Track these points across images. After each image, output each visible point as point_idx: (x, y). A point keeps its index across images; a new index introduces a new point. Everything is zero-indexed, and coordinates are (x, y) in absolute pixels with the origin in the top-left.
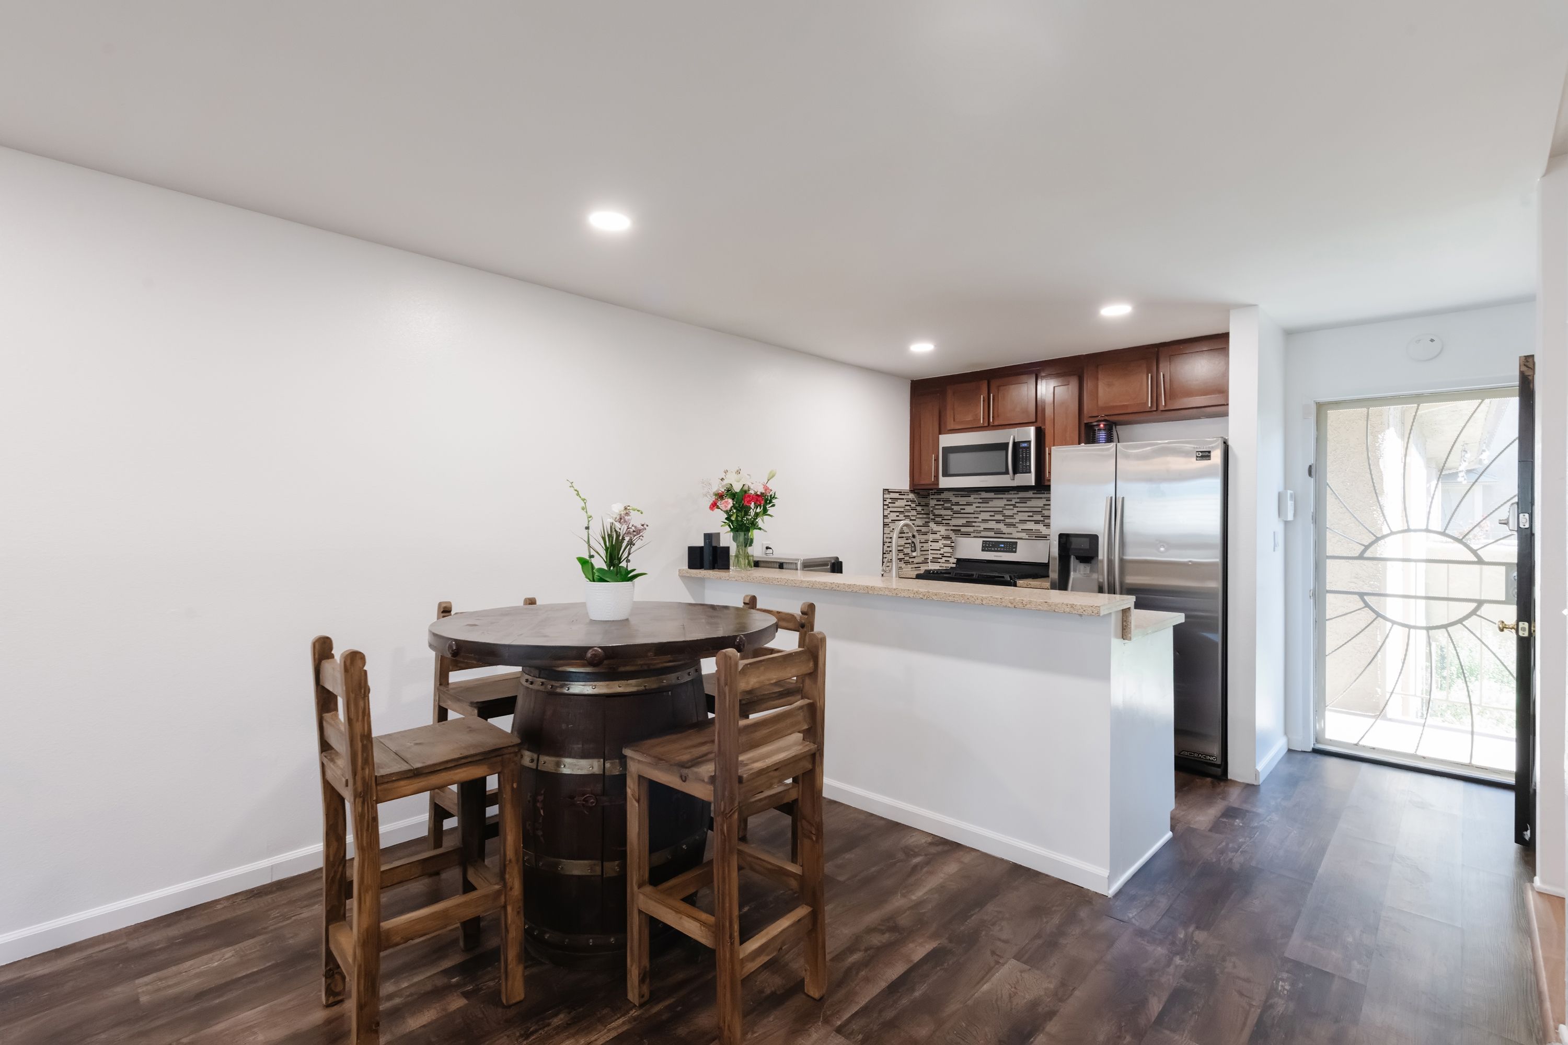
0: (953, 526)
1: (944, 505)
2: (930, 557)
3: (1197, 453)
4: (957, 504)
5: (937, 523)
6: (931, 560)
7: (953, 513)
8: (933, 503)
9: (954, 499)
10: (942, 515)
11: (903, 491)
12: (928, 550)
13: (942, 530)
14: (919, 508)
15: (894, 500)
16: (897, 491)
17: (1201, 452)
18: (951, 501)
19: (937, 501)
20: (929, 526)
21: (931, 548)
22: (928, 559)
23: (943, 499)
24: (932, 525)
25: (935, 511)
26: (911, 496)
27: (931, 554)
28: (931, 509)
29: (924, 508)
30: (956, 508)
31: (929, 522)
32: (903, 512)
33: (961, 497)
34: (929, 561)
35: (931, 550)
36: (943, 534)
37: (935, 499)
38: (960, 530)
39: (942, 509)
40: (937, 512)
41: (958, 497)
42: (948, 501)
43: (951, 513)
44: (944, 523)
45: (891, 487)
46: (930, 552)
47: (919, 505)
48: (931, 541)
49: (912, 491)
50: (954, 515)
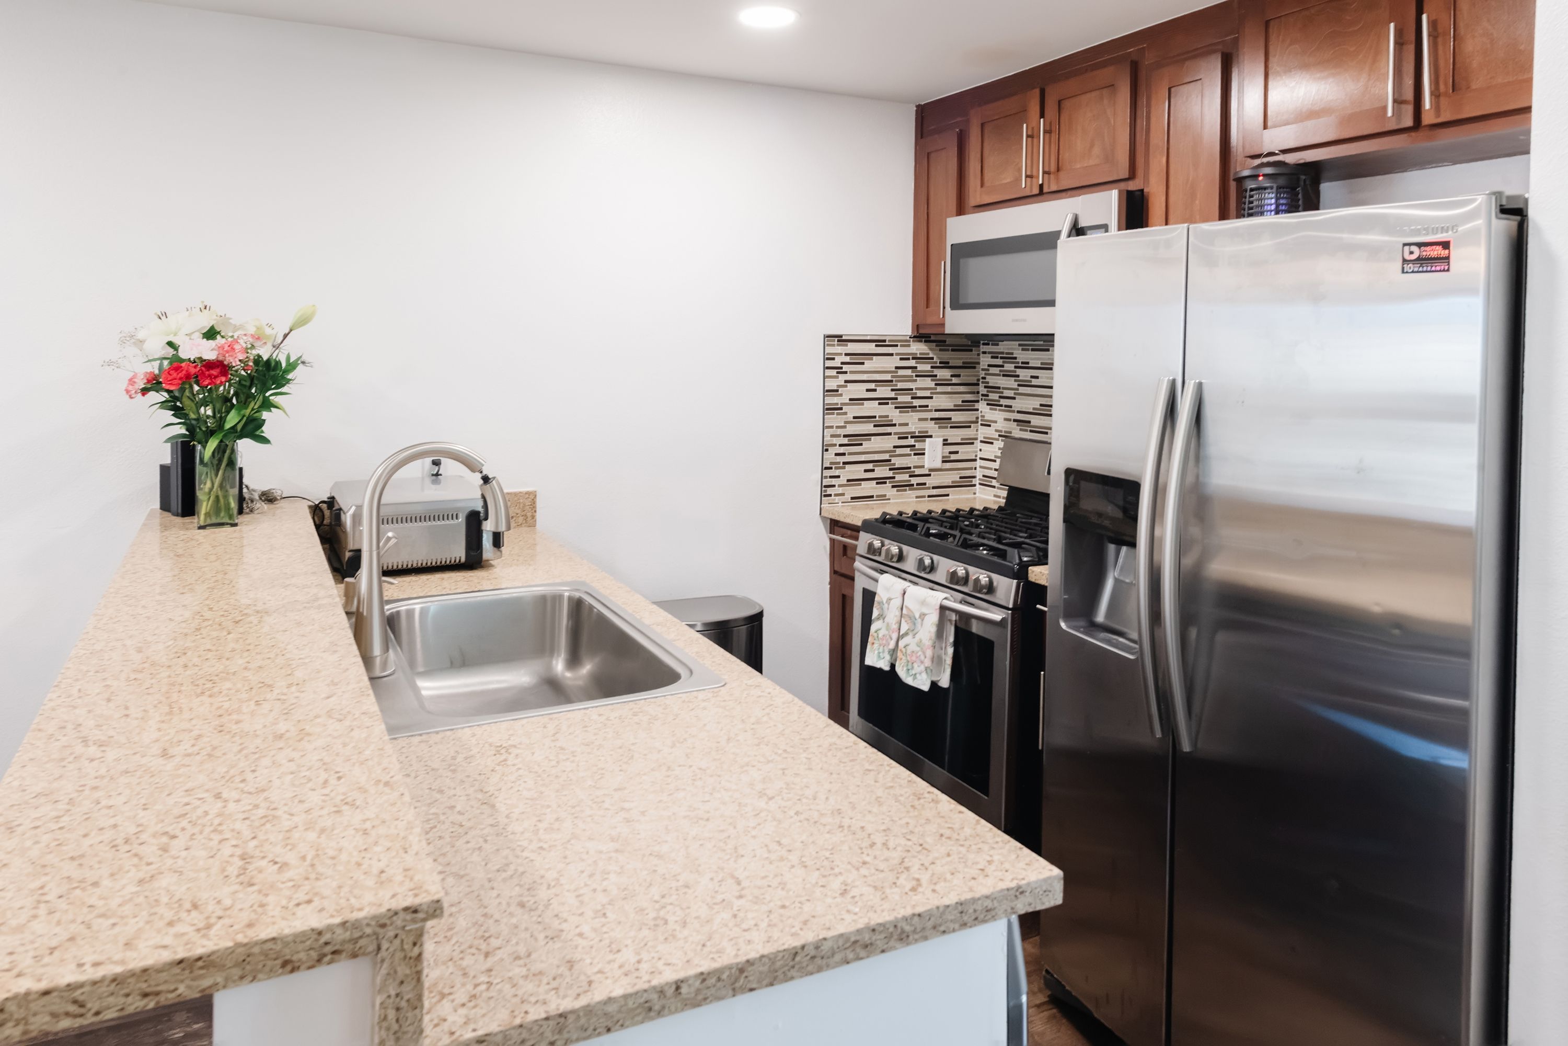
0: (1018, 412)
1: (1003, 366)
2: (979, 474)
3: (1406, 248)
4: (1025, 366)
5: (992, 404)
6: (980, 479)
7: (1019, 385)
8: (985, 360)
9: (1021, 356)
10: (999, 388)
11: (887, 338)
12: (975, 460)
13: (998, 417)
14: (944, 374)
15: (858, 359)
16: (868, 338)
17: (1420, 245)
18: (1015, 358)
19: (992, 357)
20: (977, 410)
21: (980, 455)
22: (974, 477)
23: (1002, 353)
24: (982, 406)
25: (989, 378)
26: (918, 348)
27: (981, 467)
28: (982, 374)
29: (956, 372)
30: (1024, 374)
31: (978, 401)
32: (891, 381)
33: (1033, 350)
34: (976, 481)
35: (981, 459)
36: (1000, 429)
37: (990, 353)
38: (1029, 422)
39: (999, 375)
40: (992, 381)
41: (1028, 350)
42: (1010, 358)
43: (1015, 385)
44: (1004, 404)
45: (846, 330)
46: (979, 463)
47: (945, 365)
48: (982, 442)
49: (920, 336)
50: (1020, 388)
